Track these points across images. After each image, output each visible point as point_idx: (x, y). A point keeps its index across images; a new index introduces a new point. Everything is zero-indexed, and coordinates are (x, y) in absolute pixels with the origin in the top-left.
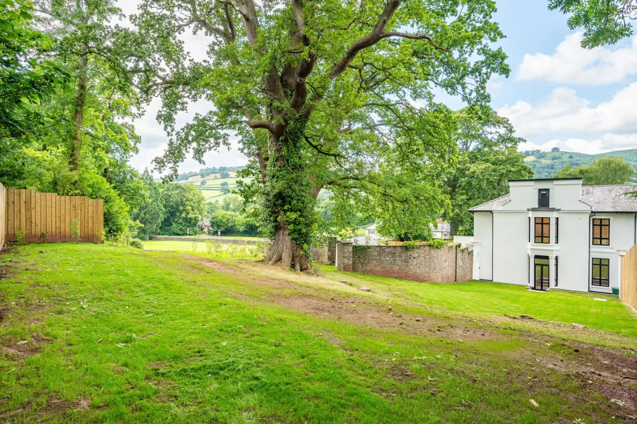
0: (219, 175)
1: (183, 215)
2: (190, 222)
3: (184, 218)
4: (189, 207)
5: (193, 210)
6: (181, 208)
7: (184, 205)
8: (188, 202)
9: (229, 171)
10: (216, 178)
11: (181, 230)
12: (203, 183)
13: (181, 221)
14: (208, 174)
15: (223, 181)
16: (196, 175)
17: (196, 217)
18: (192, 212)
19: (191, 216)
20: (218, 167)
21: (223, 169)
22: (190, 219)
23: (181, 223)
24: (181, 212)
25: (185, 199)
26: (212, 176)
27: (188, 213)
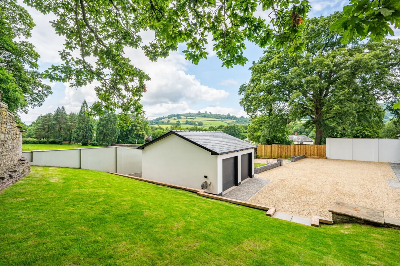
0: (176, 118)
1: (135, 132)
2: (139, 136)
3: (136, 134)
4: (139, 127)
5: (141, 129)
6: (134, 128)
7: (136, 126)
8: (138, 125)
9: (182, 116)
10: (175, 119)
11: (134, 141)
12: (169, 121)
13: (134, 135)
14: (171, 117)
15: (178, 120)
16: (166, 118)
17: (143, 134)
18: (140, 131)
19: (140, 133)
20: (176, 114)
21: (178, 115)
22: (140, 135)
23: (134, 137)
24: (134, 131)
25: (136, 123)
26: (173, 118)
27: (138, 131)
